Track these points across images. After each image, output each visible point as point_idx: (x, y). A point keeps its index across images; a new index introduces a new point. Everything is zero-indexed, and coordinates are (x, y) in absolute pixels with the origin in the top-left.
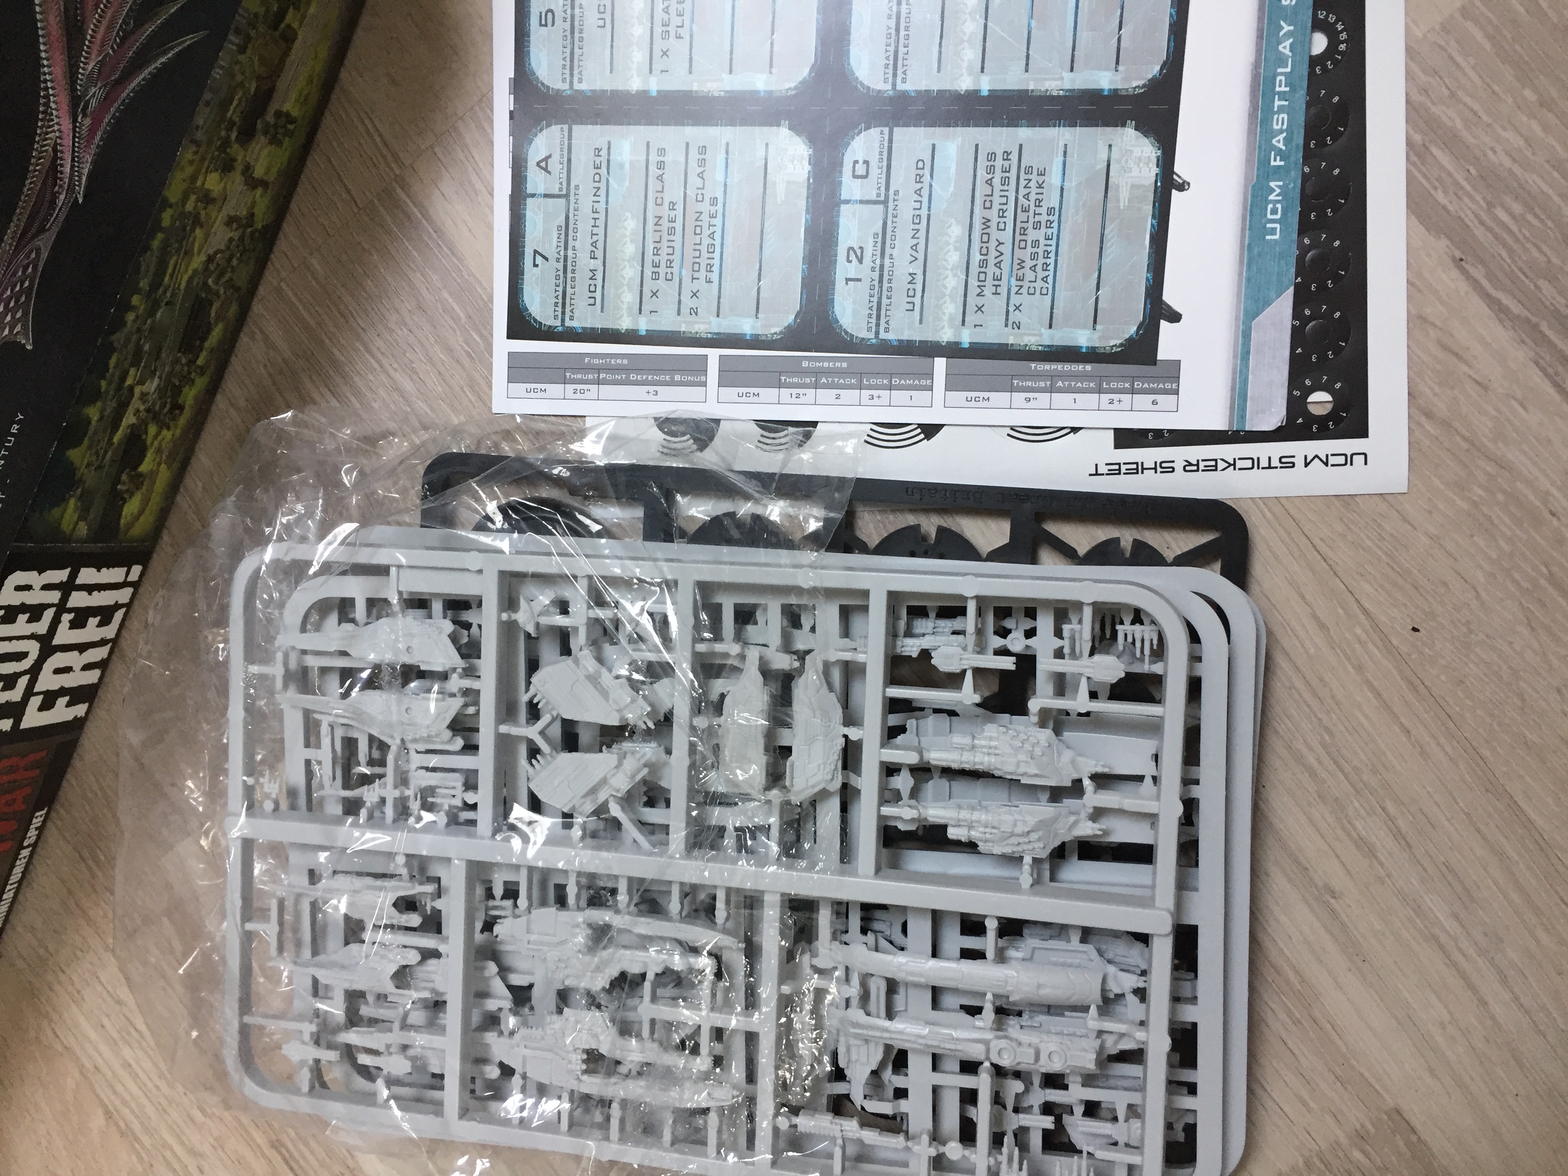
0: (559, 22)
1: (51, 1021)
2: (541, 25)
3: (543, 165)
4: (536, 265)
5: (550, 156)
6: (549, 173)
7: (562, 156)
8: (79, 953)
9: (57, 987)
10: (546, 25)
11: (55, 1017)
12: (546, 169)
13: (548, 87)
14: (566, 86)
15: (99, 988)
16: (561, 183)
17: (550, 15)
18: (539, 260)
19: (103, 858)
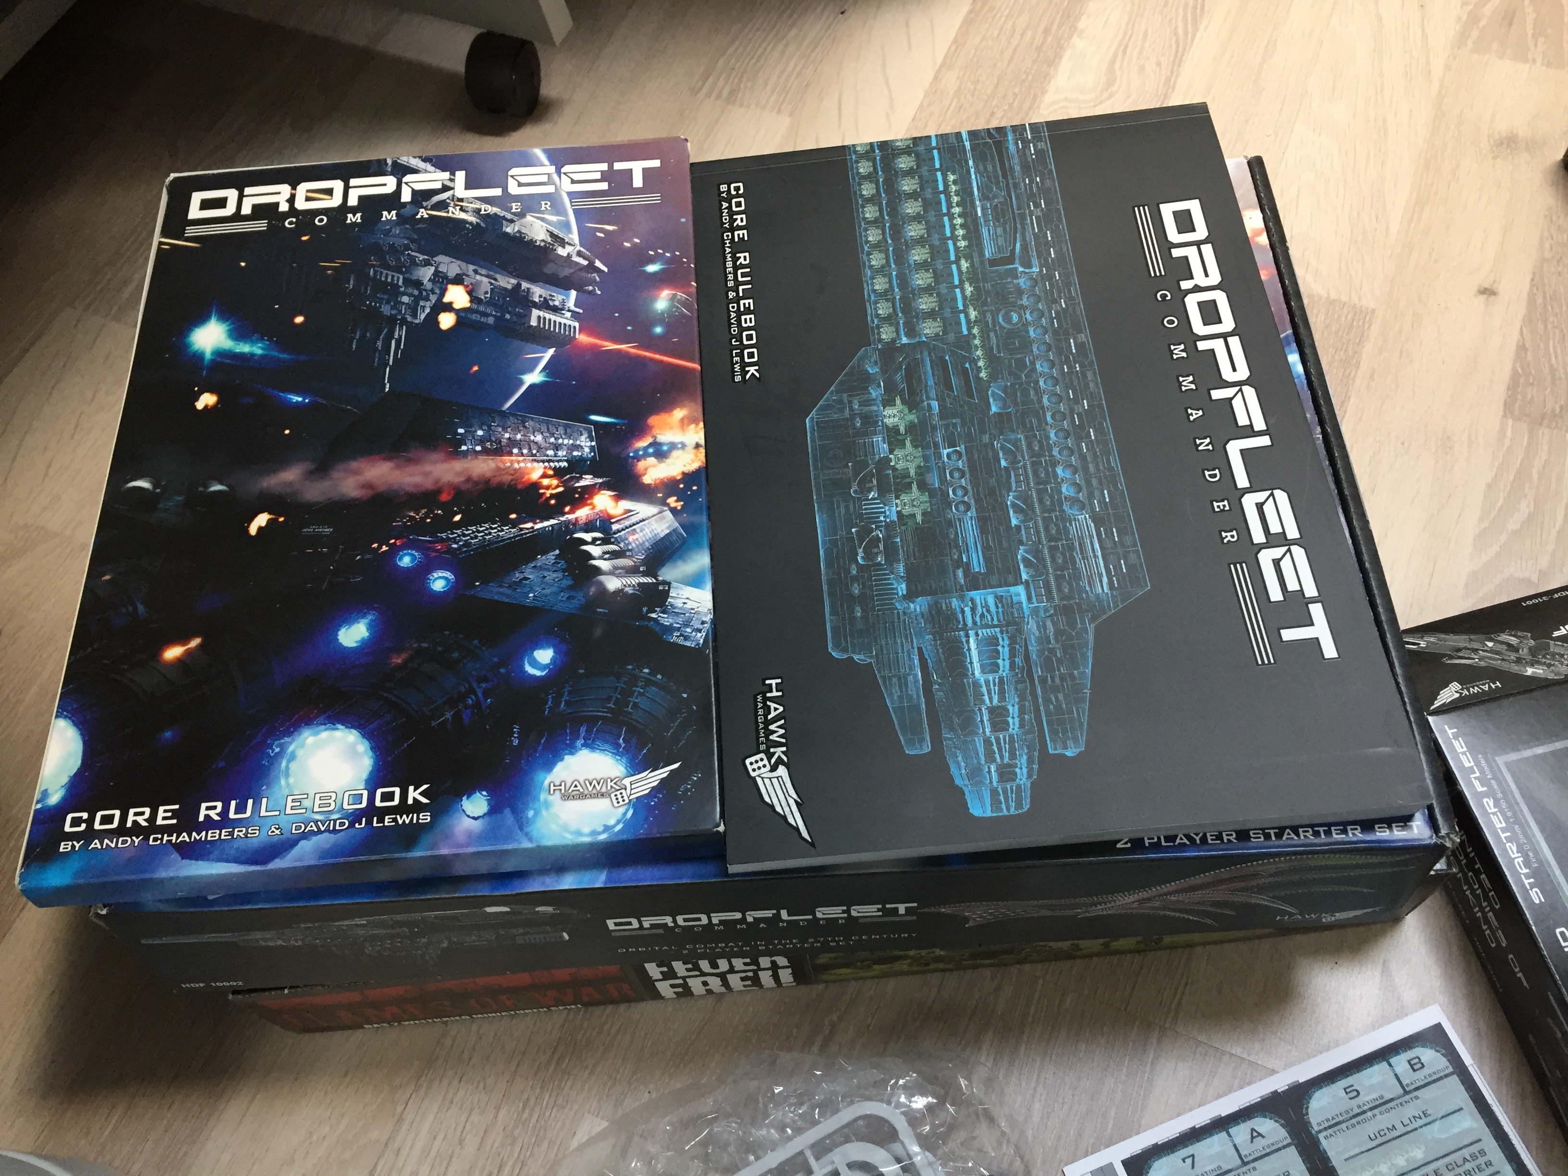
0: (1354, 1103)
1: (416, 1090)
2: (1345, 1089)
3: (1255, 1135)
4: (1184, 1160)
5: (1263, 1137)
6: (1252, 1142)
7: (1268, 1146)
8: (481, 1085)
9: (445, 1082)
10: (1347, 1093)
11: (422, 1092)
12: (1253, 1138)
13: (1307, 1114)
14: (1316, 1128)
15: (463, 1118)
16: (1250, 1155)
17: (1355, 1093)
18: (1189, 1161)
19: (564, 1065)
